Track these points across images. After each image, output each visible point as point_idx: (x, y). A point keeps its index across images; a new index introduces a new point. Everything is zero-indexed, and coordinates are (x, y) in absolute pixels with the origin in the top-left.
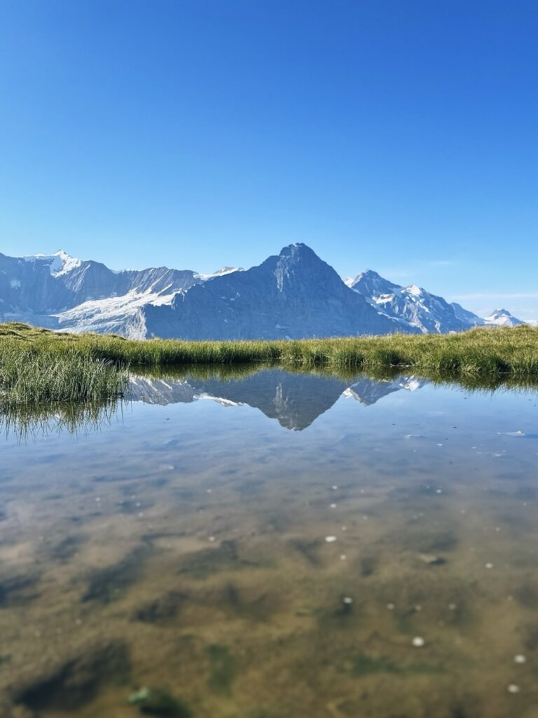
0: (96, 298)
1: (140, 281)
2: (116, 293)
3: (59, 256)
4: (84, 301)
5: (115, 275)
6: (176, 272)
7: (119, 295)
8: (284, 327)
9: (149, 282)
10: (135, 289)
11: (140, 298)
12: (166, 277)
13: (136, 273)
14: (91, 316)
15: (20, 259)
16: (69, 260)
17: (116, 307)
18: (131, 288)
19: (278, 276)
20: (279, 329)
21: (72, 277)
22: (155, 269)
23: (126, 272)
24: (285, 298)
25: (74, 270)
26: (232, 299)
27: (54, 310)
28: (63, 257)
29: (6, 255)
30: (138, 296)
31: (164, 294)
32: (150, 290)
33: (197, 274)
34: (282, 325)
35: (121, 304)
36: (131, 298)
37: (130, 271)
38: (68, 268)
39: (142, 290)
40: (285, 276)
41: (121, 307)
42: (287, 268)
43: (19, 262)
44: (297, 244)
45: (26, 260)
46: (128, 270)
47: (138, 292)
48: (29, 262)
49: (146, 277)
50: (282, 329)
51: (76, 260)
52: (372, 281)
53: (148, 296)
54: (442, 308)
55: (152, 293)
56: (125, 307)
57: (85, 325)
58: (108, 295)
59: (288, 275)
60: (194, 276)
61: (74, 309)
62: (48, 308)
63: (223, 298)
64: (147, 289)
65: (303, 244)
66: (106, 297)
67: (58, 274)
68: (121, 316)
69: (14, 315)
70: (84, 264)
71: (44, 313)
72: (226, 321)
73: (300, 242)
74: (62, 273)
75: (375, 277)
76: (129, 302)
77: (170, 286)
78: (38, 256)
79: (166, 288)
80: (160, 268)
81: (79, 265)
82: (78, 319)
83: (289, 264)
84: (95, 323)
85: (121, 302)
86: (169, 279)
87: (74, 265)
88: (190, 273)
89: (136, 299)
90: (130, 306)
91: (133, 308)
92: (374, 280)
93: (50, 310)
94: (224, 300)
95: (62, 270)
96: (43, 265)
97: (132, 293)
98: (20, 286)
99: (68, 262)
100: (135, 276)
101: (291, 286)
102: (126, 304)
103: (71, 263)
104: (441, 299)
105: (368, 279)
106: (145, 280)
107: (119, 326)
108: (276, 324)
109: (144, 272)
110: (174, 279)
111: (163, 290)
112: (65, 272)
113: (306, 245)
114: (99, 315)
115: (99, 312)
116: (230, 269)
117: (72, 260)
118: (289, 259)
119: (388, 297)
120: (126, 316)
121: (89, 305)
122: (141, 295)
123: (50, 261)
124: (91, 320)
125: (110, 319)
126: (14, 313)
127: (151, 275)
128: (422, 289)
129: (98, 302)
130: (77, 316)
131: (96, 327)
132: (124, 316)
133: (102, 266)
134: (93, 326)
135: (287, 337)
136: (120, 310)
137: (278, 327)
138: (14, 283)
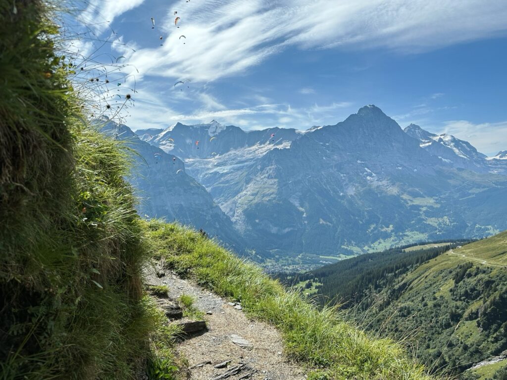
0: (236, 148)
1: (262, 137)
2: (247, 145)
3: (213, 124)
4: (229, 151)
5: (246, 133)
6: (284, 130)
7: (249, 146)
8: (363, 162)
9: (267, 138)
10: (258, 142)
13: (259, 132)
14: (234, 159)
15: (191, 126)
16: (219, 126)
17: (248, 154)
18: (256, 142)
22: (271, 129)
23: (253, 131)
24: (363, 142)
25: (222, 132)
26: (327, 144)
28: (216, 124)
29: (184, 125)
30: (261, 146)
31: (277, 144)
32: (268, 142)
33: (298, 130)
34: (362, 161)
35: (251, 151)
36: (257, 148)
37: (255, 131)
38: (218, 131)
39: (263, 142)
41: (251, 153)
42: (364, 122)
43: (191, 128)
44: (370, 106)
45: (195, 127)
47: (261, 144)
49: (265, 134)
50: (363, 164)
51: (223, 126)
52: (415, 132)
53: (268, 146)
54: (468, 149)
55: (269, 144)
57: (231, 165)
58: (242, 146)
60: (296, 132)
61: (224, 155)
62: (208, 155)
63: (321, 143)
64: (266, 142)
65: (373, 105)
66: (241, 148)
67: (213, 135)
68: (252, 159)
70: (228, 128)
72: (324, 158)
73: (371, 105)
74: (215, 134)
75: (417, 128)
76: (256, 150)
77: (281, 139)
78: (201, 124)
79: (279, 140)
80: (274, 128)
81: (225, 129)
83: (364, 119)
84: (237, 163)
86: (280, 134)
87: (222, 129)
88: (294, 130)
89: (260, 148)
90: (256, 152)
91: (259, 153)
92: (417, 131)
94: (322, 145)
95: (215, 132)
96: (205, 129)
97: (257, 144)
98: (191, 142)
100: (259, 134)
101: (367, 134)
102: (254, 151)
103: (220, 128)
104: (467, 143)
106: (265, 136)
107: (254, 164)
108: (357, 159)
109: (264, 131)
111: (276, 142)
112: (217, 133)
113: (376, 106)
114: (239, 158)
116: (317, 127)
118: (365, 116)
119: (428, 142)
120: (255, 159)
121: (232, 152)
122: (263, 146)
123: (208, 127)
125: (246, 161)
126: (189, 158)
127: (268, 133)
128: (452, 136)
129: (237, 150)
130: (226, 160)
131: (239, 165)
133: (238, 129)
134: (236, 165)
135: (366, 169)
136: (251, 155)
137: (359, 162)
138: (188, 141)
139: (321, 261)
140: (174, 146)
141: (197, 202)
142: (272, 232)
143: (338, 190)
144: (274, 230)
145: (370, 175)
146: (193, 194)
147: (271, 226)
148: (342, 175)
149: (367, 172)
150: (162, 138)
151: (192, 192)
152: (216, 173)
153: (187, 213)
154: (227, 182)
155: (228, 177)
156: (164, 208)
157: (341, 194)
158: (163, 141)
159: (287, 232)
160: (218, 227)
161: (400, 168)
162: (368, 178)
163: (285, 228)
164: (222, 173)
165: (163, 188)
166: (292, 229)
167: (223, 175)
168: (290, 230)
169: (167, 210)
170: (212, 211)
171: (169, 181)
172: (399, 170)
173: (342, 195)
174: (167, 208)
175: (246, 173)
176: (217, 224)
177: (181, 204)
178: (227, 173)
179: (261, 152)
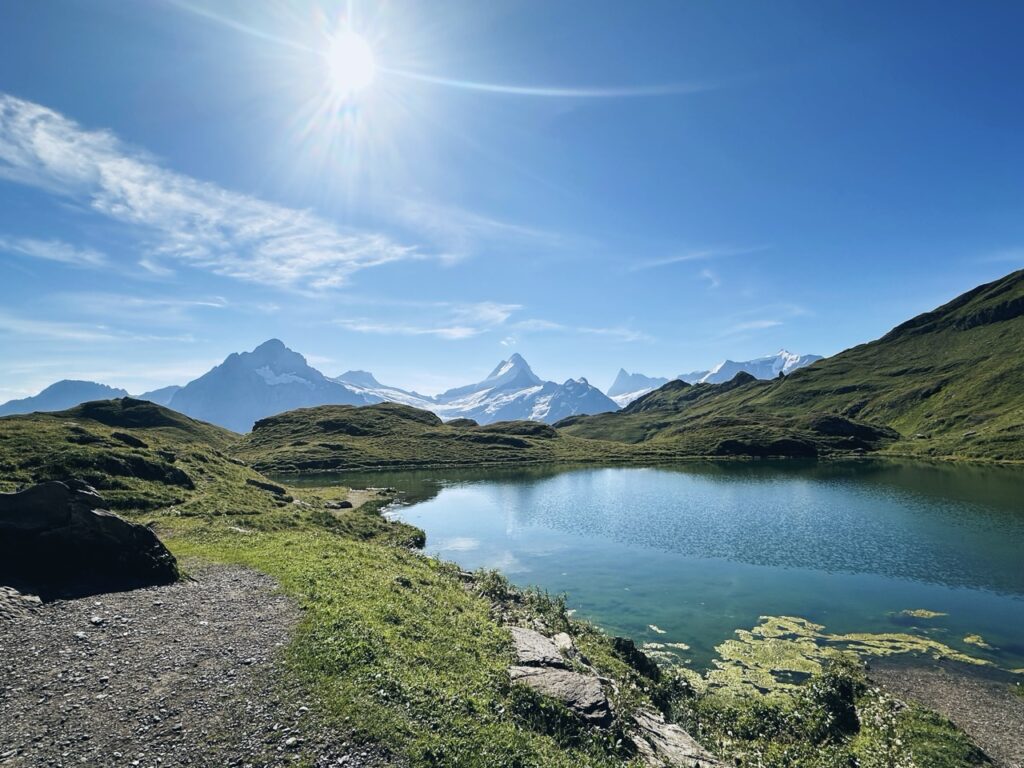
3: (781, 355)
16: (790, 357)
28: (785, 355)
38: (788, 365)
51: (795, 357)
70: (803, 359)
81: (798, 361)
87: (793, 362)
95: (783, 367)
96: (767, 365)
99: (789, 359)
117: (793, 357)
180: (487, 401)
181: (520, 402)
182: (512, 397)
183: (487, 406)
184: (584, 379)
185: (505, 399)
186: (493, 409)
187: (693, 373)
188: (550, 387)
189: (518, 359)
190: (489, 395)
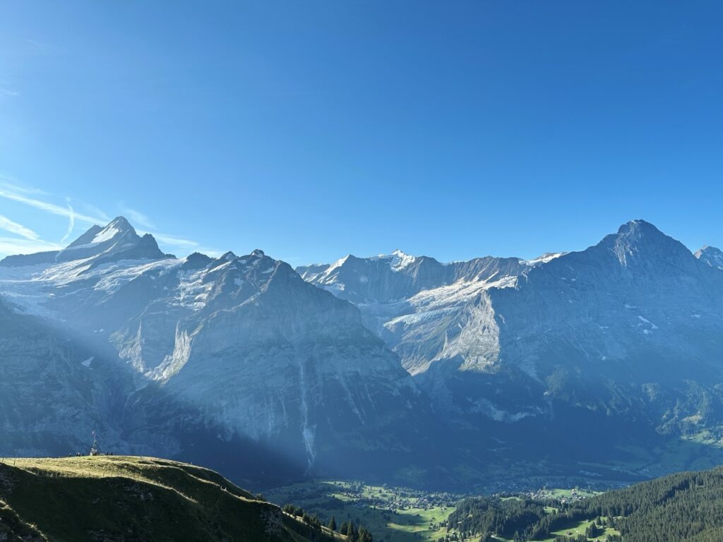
0: (429, 288)
1: (467, 270)
2: (445, 283)
3: (397, 255)
4: (419, 291)
5: (444, 266)
6: (502, 259)
7: (449, 284)
8: (635, 307)
9: (476, 271)
10: (463, 278)
11: (469, 286)
12: (492, 266)
13: (463, 264)
14: (427, 304)
15: (367, 259)
16: (405, 257)
17: (448, 295)
18: (459, 277)
19: (619, 254)
20: (631, 309)
21: (408, 272)
22: (480, 259)
23: (453, 264)
24: (632, 277)
25: (410, 265)
26: (573, 280)
27: (395, 300)
28: (401, 255)
29: (357, 256)
30: (466, 284)
31: (492, 281)
32: (477, 278)
33: (522, 260)
34: (631, 305)
35: (453, 292)
36: (461, 286)
37: (458, 263)
38: (404, 264)
39: (470, 278)
40: (628, 254)
41: (453, 294)
42: (629, 246)
43: (366, 261)
44: (636, 221)
45: (372, 260)
46: (455, 262)
47: (466, 281)
48: (374, 261)
49: (472, 267)
50: (634, 309)
51: (411, 257)
52: (713, 258)
53: (477, 284)
55: (479, 280)
56: (456, 295)
57: (423, 312)
58: (438, 285)
59: (631, 252)
60: (520, 262)
61: (412, 298)
63: (564, 278)
64: (474, 277)
65: (641, 221)
66: (437, 287)
67: (397, 270)
68: (454, 303)
69: (365, 305)
70: (418, 260)
71: (387, 303)
72: (570, 301)
73: (639, 219)
74: (400, 268)
75: (716, 253)
76: (460, 290)
77: (496, 273)
78: (380, 256)
79: (493, 275)
80: (485, 258)
81: (413, 261)
82: (417, 306)
83: (630, 241)
84: (431, 310)
85: (452, 290)
86: (495, 267)
87: (409, 261)
88: (516, 260)
89: (465, 287)
90: (460, 293)
91: (464, 295)
92: (715, 256)
93: (392, 300)
94: (565, 281)
95: (400, 266)
96: (385, 263)
97: (461, 281)
98: (367, 281)
99: (404, 259)
100: (462, 267)
101: (637, 264)
102: (457, 292)
103: (408, 259)
105: (709, 255)
106: (472, 270)
107: (458, 311)
108: (624, 303)
109: (470, 262)
110: (500, 266)
111: (490, 278)
112: (403, 267)
113: (646, 221)
114: (434, 302)
115: (434, 300)
116: (552, 255)
117: (408, 257)
118: (629, 236)
120: (459, 302)
121: (424, 294)
122: (469, 283)
123: (390, 259)
124: (428, 307)
125: (445, 306)
126: (365, 303)
127: (476, 265)
129: (432, 291)
130: (416, 304)
131: (435, 312)
132: (456, 302)
133: (432, 260)
134: (431, 312)
135: (640, 317)
136: (452, 297)
137: (627, 306)
138: (363, 279)
139: (582, 471)
140: (345, 288)
141: (379, 368)
142: (495, 419)
143: (598, 351)
144: (498, 415)
145: (649, 328)
146: (374, 356)
147: (492, 408)
148: (602, 327)
149: (642, 322)
150: (329, 276)
151: (373, 353)
152: (401, 324)
153: (366, 385)
154: (420, 336)
155: (420, 330)
156: (333, 377)
157: (604, 358)
158: (329, 280)
159: (521, 420)
160: (410, 407)
161: (698, 316)
162: (646, 331)
163: (515, 413)
164: (411, 325)
165: (332, 347)
166: (527, 414)
167: (411, 327)
168: (524, 415)
169: (338, 380)
170: (401, 382)
171: (342, 338)
172: (696, 318)
173: (606, 360)
174: (337, 377)
175: (446, 324)
176: (409, 402)
177: (357, 372)
178: (418, 325)
179: (468, 292)
180: (93, 273)
181: (153, 278)
182: (140, 270)
183: (95, 280)
184: (262, 252)
185: (125, 272)
186: (108, 285)
187: (312, 266)
188: (197, 260)
189: (122, 223)
190: (95, 264)
